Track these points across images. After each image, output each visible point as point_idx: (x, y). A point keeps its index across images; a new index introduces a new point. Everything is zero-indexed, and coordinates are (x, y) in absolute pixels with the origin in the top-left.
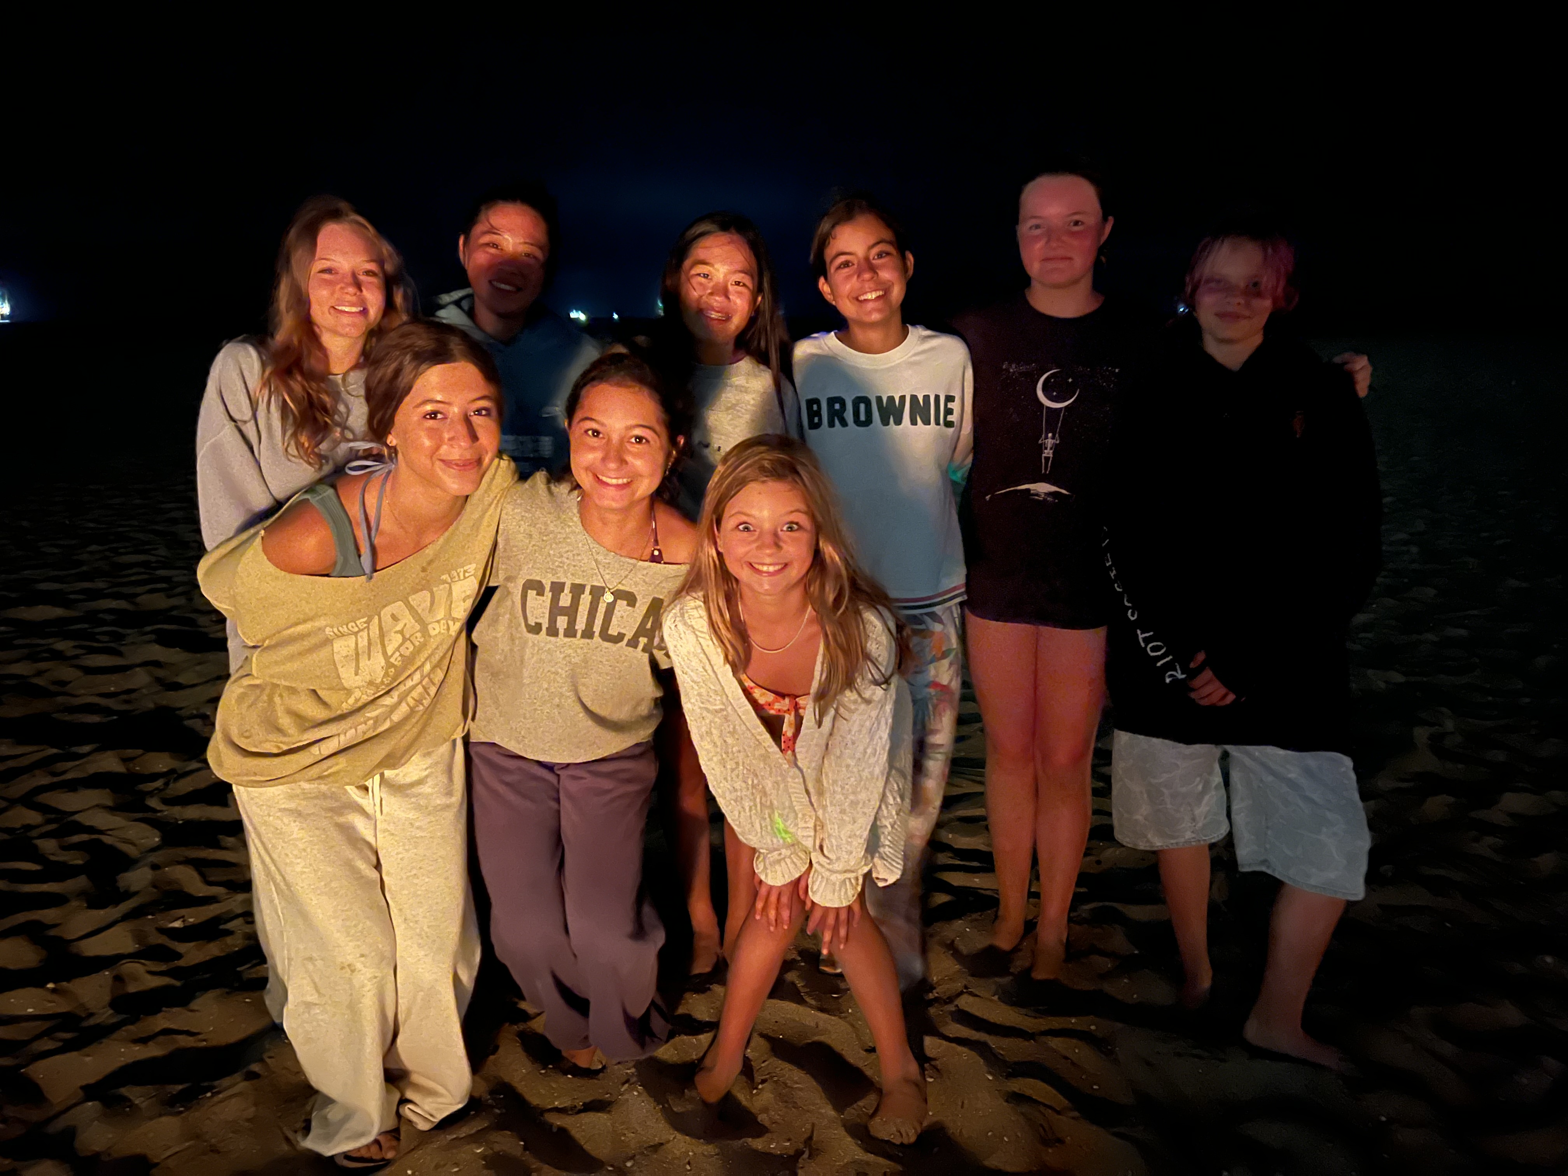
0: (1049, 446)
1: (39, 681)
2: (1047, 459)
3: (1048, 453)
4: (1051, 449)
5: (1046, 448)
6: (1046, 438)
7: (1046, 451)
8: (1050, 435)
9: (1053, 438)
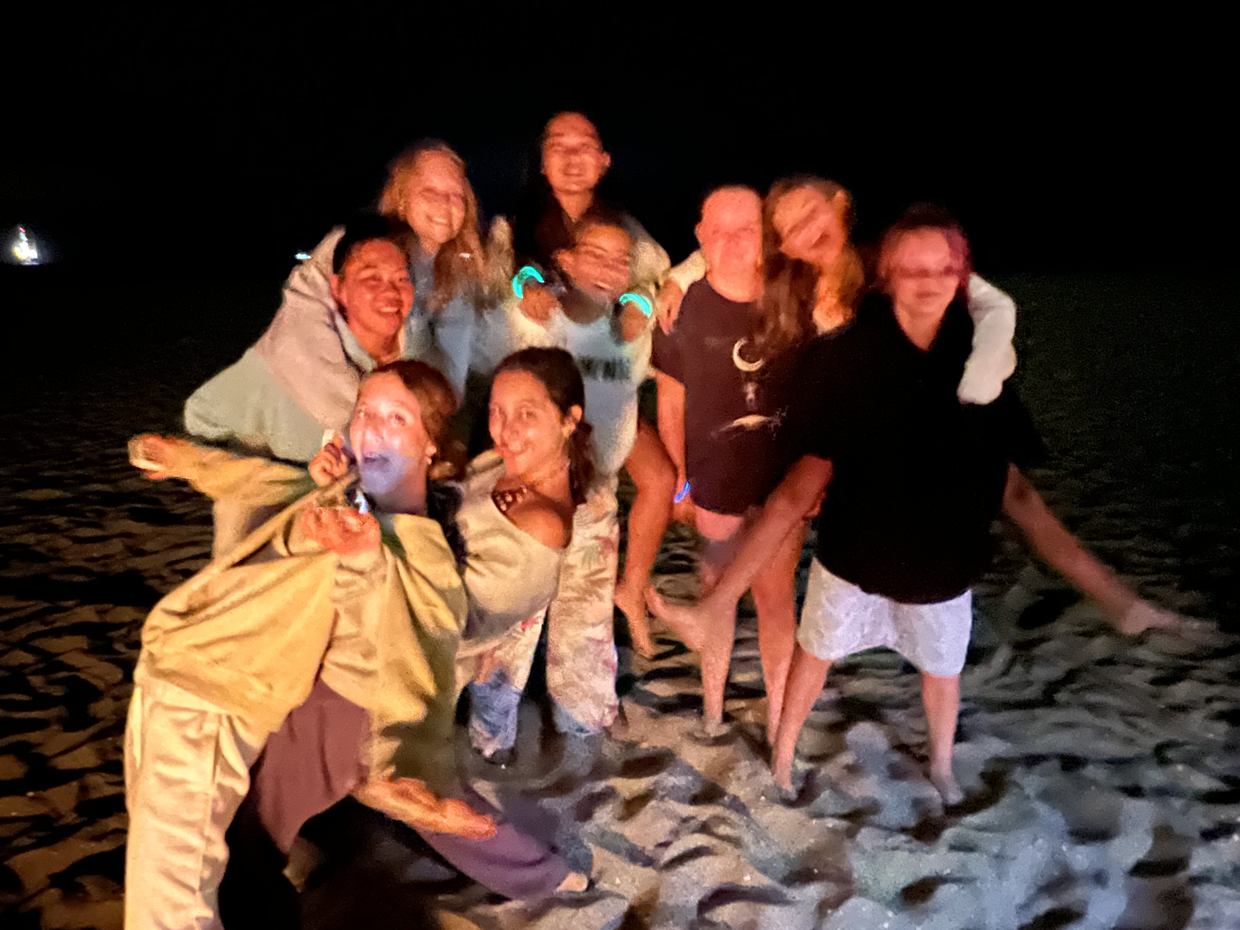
1: (39, 549)
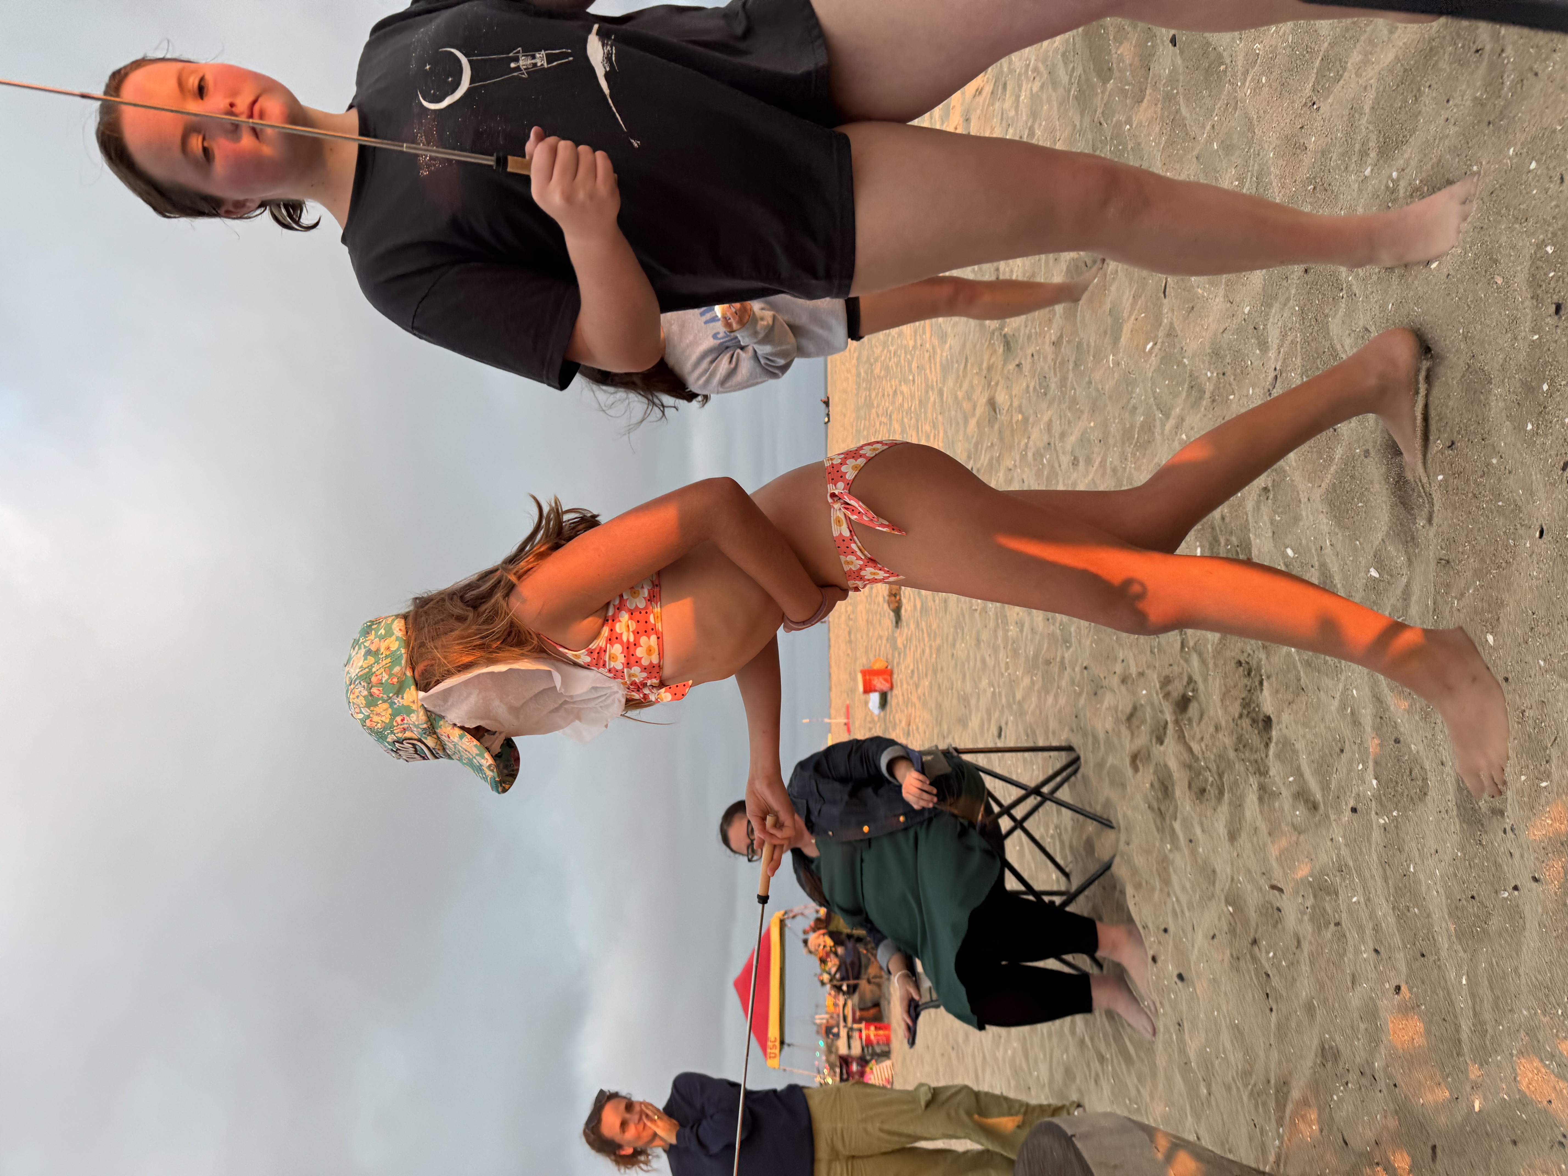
0: (530, 61)
2: (550, 59)
3: (540, 59)
4: (534, 57)
5: (535, 65)
6: (518, 69)
7: (539, 64)
8: (513, 65)
9: (516, 59)
